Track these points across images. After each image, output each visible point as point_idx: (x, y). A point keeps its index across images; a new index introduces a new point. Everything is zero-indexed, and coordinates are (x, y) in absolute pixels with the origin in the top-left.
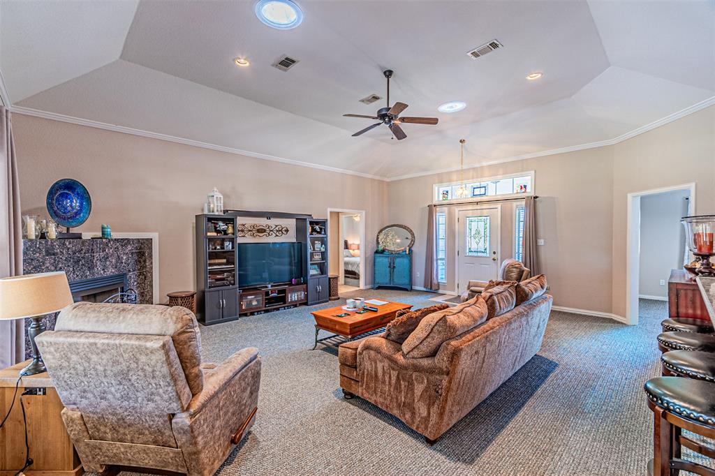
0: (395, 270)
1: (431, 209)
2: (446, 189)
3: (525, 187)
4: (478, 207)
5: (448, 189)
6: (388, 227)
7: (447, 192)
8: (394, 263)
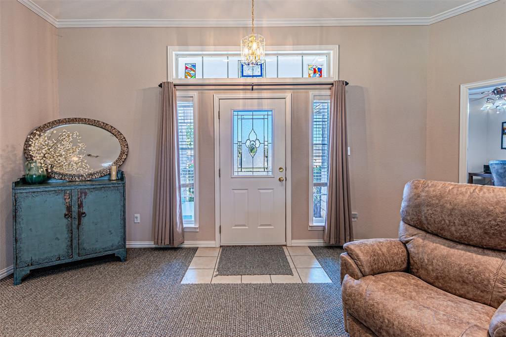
0: (85, 220)
1: (167, 92)
2: (191, 60)
3: (320, 70)
4: (255, 94)
5: (197, 60)
6: (60, 122)
7: (194, 66)
8: (80, 206)
